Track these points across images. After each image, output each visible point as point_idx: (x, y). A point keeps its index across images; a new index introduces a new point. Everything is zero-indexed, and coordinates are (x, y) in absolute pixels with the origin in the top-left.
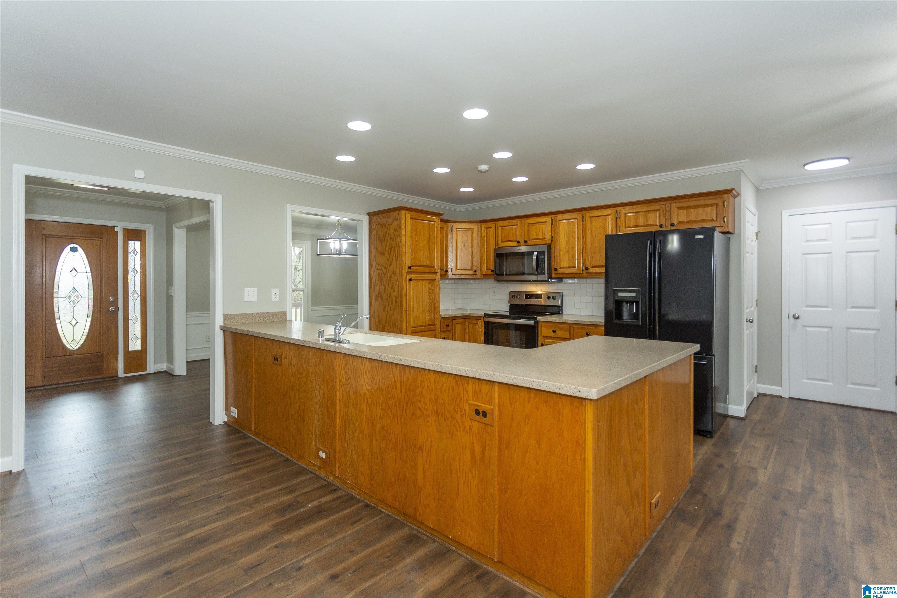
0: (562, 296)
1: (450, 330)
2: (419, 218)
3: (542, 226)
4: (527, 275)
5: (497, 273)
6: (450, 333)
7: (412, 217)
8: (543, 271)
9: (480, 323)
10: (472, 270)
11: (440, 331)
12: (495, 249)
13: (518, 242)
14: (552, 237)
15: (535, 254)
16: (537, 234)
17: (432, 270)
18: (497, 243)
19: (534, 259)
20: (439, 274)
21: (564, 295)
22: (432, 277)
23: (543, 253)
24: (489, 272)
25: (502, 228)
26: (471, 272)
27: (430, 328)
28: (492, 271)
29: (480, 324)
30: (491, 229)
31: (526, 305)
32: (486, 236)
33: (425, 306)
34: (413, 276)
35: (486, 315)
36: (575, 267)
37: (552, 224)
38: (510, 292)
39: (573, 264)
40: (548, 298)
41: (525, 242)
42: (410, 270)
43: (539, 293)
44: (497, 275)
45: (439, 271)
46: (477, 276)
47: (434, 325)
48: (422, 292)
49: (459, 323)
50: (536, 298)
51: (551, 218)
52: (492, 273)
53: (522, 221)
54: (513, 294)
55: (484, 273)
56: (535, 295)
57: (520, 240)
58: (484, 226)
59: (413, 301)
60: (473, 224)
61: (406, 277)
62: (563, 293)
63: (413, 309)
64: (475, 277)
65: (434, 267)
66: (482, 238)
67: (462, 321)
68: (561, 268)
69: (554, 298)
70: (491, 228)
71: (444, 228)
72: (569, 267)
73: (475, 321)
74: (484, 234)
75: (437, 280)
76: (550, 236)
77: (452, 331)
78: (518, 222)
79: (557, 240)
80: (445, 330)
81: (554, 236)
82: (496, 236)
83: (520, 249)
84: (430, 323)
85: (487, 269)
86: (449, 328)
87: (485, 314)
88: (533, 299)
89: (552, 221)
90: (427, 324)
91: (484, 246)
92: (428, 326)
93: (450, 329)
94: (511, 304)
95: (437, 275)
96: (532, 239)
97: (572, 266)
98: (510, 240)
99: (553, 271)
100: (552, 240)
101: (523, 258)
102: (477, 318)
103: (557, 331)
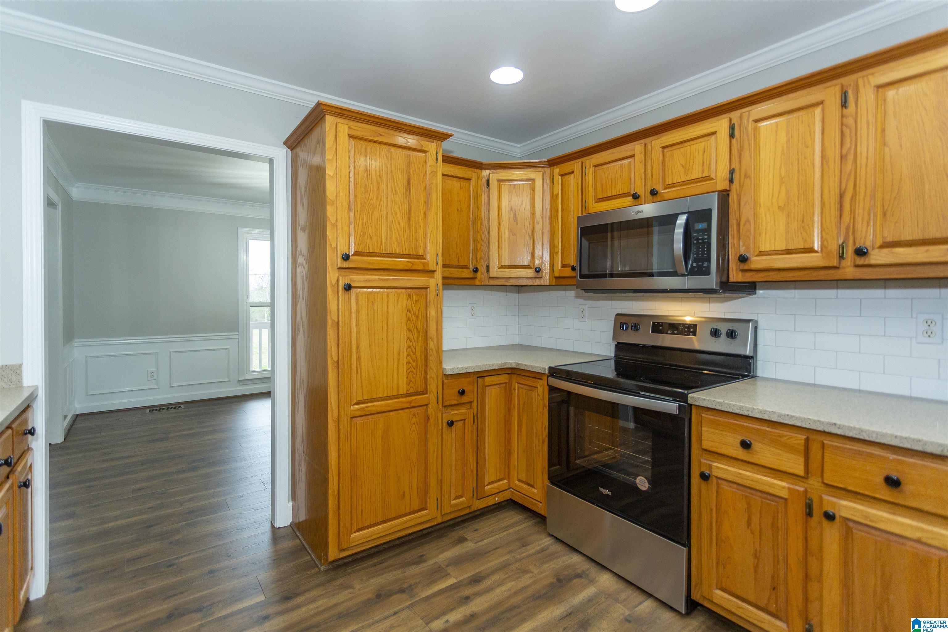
0: (756, 328)
1: (471, 403)
2: (376, 139)
3: (701, 145)
4: (658, 276)
5: (583, 273)
6: (471, 407)
7: (353, 133)
8: (705, 264)
9: (541, 386)
10: (531, 268)
11: (443, 406)
12: (579, 218)
13: (636, 197)
14: (732, 172)
15: (682, 220)
16: (686, 168)
17: (418, 264)
18: (584, 205)
19: (678, 233)
20: (438, 276)
21: (759, 327)
22: (418, 280)
23: (705, 215)
24: (568, 272)
25: (597, 168)
26: (530, 273)
27: (410, 402)
28: (573, 268)
29: (540, 389)
30: (572, 175)
31: (653, 347)
32: (562, 194)
33: (396, 351)
34: (356, 279)
35: (554, 372)
36: (811, 250)
37: (732, 136)
38: (618, 315)
39: (805, 241)
40: (715, 333)
41: (654, 193)
42: (346, 264)
43: (688, 319)
44: (582, 276)
45: (439, 269)
46: (542, 280)
47: (425, 392)
48: (387, 318)
49: (495, 385)
50: (681, 333)
51: (730, 120)
52: (572, 274)
53: (646, 144)
54: (624, 319)
55: (557, 275)
56: (679, 324)
57: (640, 191)
58: (557, 170)
59: (358, 339)
60: (531, 169)
61: (338, 281)
62: (756, 322)
63: (359, 358)
64: (537, 282)
65: (424, 259)
66: (553, 197)
67: (503, 378)
68: (761, 254)
69: (731, 334)
70: (573, 172)
71: (469, 180)
72: (789, 252)
73: (530, 382)
74: (558, 189)
75: (432, 288)
76: (727, 170)
77: (475, 404)
78: (637, 147)
79: (746, 176)
80: (455, 402)
81: (737, 170)
82: (583, 190)
83: (639, 212)
84: (412, 391)
85: (563, 266)
86: (465, 399)
87: (550, 368)
88: (673, 333)
89: (732, 128)
90: (403, 391)
91: (557, 216)
92: (406, 397)
93: (470, 400)
94: (618, 343)
95: (433, 277)
96: (673, 185)
97: (801, 246)
98: (614, 193)
99: (733, 265)
100: (731, 181)
101: (649, 234)
102: (536, 375)
103: (756, 446)
